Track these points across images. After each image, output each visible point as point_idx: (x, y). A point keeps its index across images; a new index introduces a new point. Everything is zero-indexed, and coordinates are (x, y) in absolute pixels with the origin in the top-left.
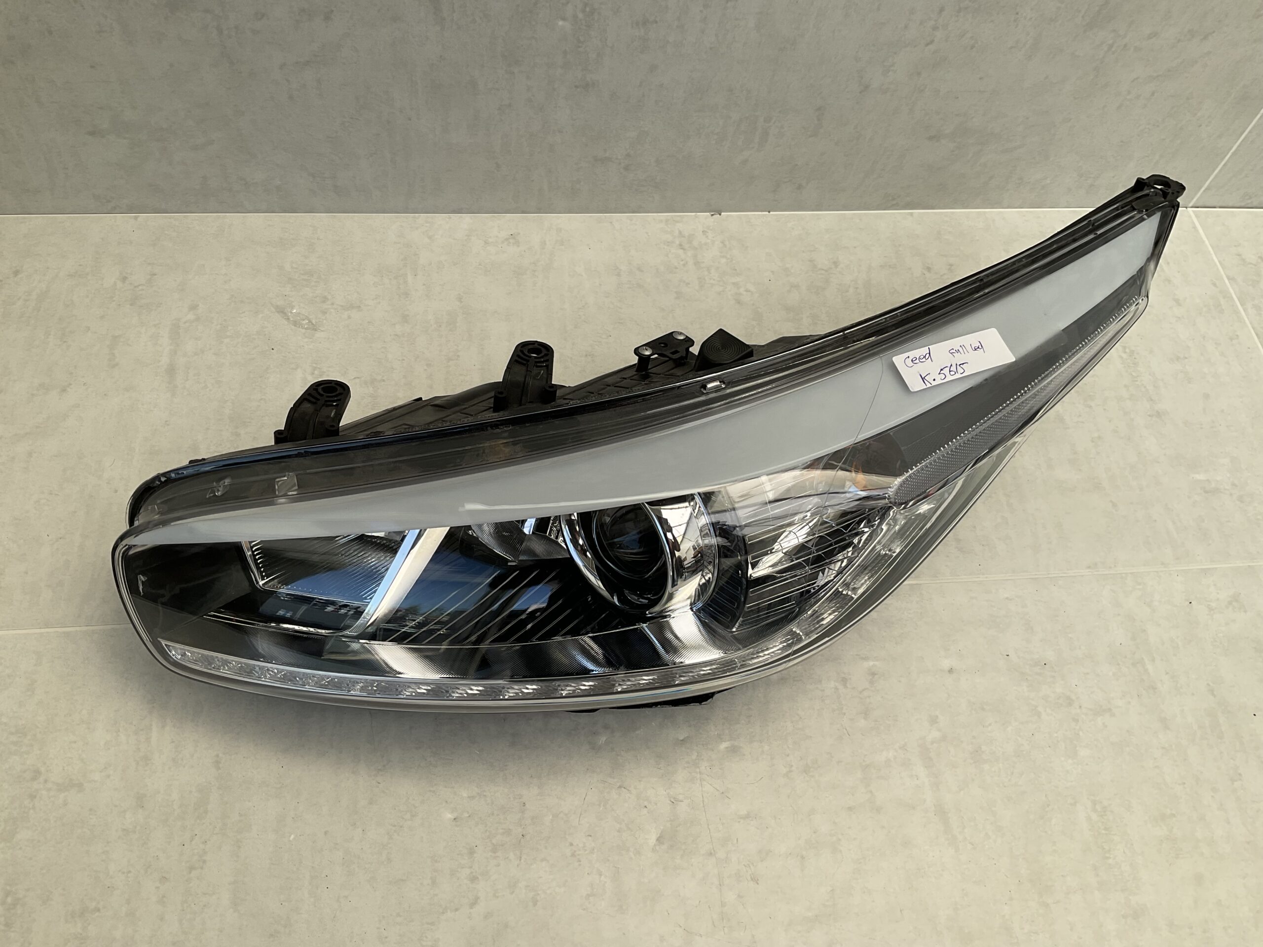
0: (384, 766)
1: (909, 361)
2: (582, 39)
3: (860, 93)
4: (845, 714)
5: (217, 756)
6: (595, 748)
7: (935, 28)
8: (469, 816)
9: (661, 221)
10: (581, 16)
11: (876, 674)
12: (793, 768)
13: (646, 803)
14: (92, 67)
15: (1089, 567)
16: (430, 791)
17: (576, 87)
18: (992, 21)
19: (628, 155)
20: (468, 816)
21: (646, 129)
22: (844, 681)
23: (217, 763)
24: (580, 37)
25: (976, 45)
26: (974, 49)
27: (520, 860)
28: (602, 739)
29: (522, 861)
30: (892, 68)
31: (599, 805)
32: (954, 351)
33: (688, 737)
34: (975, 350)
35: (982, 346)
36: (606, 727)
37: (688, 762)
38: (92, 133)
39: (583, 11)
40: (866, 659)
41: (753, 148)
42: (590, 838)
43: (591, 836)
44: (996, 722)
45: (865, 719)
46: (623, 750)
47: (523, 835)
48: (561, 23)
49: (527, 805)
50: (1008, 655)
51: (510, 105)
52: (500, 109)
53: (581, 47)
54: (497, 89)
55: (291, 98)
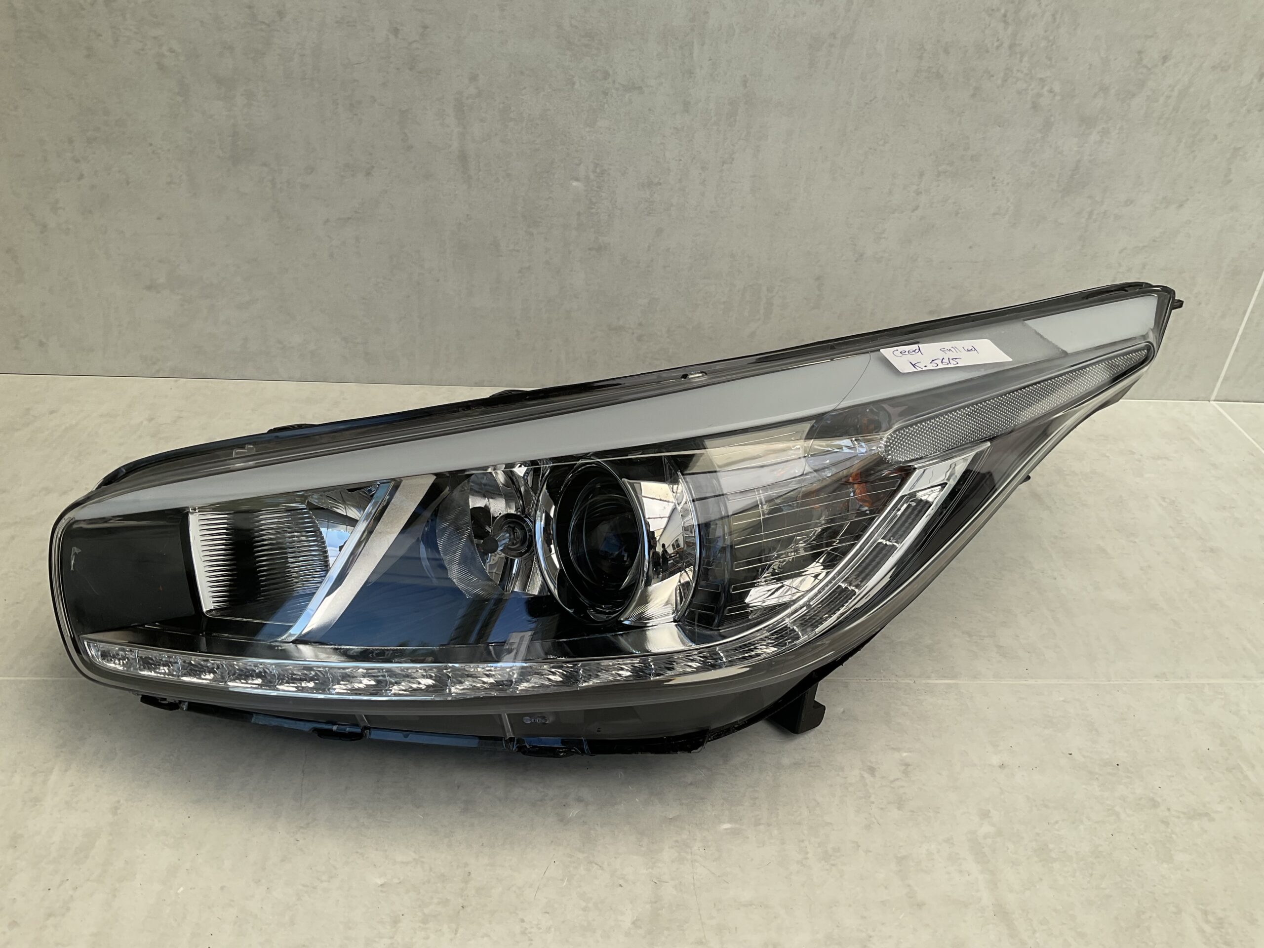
0: (308, 824)
1: (898, 353)
2: (594, 200)
3: (856, 261)
4: (873, 803)
5: (119, 802)
6: (563, 820)
8: (400, 883)
10: (592, 176)
11: (909, 765)
12: (809, 856)
13: (621, 882)
14: (159, 218)
15: (1156, 676)
16: (357, 853)
17: (590, 249)
19: (640, 324)
20: (398, 882)
21: (657, 296)
22: (872, 771)
23: (115, 810)
24: (592, 198)
25: (960, 211)
26: (959, 215)
27: (456, 934)
28: (574, 812)
29: (458, 935)
30: (884, 236)
31: (562, 880)
32: (946, 350)
33: (678, 816)
34: (969, 351)
35: (975, 349)
36: (579, 800)
37: (677, 842)
38: (149, 288)
39: (594, 172)
40: (898, 750)
41: (760, 319)
42: (547, 915)
43: (548, 913)
44: (1063, 820)
45: (899, 808)
46: (598, 825)
47: (463, 907)
48: (575, 184)
49: (472, 875)
50: (1071, 754)
51: (529, 268)
52: (520, 272)
53: (592, 208)
54: (518, 251)
55: (331, 256)
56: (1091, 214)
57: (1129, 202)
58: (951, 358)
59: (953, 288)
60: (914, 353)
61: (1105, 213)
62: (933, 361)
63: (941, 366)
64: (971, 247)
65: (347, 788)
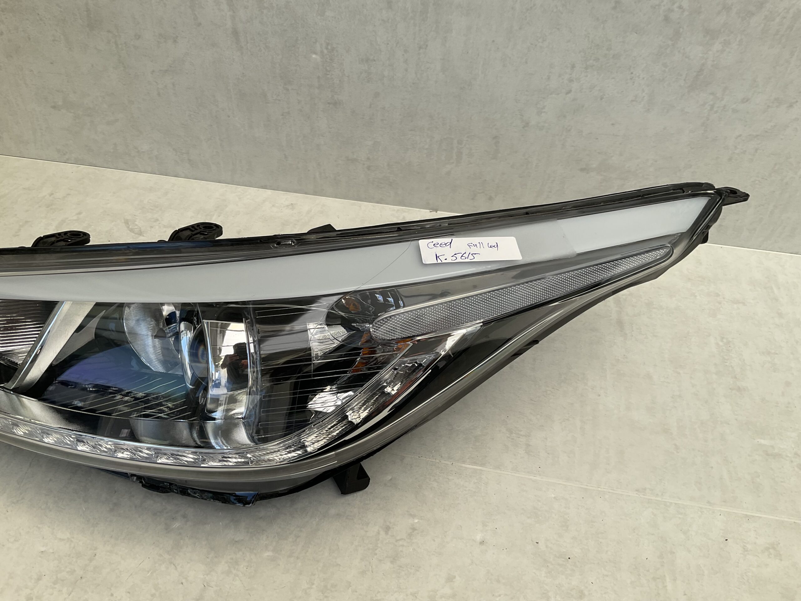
0: (18, 501)
1: (431, 245)
2: (328, 68)
3: (523, 128)
4: (376, 554)
6: (168, 529)
7: (571, 80)
8: (53, 553)
9: (394, 210)
10: (325, 51)
11: (416, 530)
12: (314, 586)
13: (184, 581)
14: (52, 63)
16: (37, 527)
17: (329, 103)
18: (613, 78)
19: (368, 159)
20: (52, 552)
21: (378, 140)
22: (387, 529)
24: (327, 67)
25: (605, 97)
26: (603, 100)
27: (69, 595)
28: (176, 525)
30: (544, 110)
31: (148, 572)
32: (472, 245)
33: (242, 540)
34: (491, 247)
35: (497, 246)
36: (184, 516)
37: (232, 559)
38: (54, 107)
39: (327, 48)
40: (413, 516)
41: (453, 163)
42: (128, 594)
43: (130, 593)
44: (506, 595)
45: (392, 562)
46: (187, 537)
47: (81, 577)
48: (314, 56)
49: (96, 557)
50: (537, 543)
51: (288, 113)
52: (282, 115)
53: (328, 74)
54: (279, 100)
55: (159, 94)
56: (712, 107)
57: (746, 100)
58: (471, 253)
59: (599, 153)
60: (445, 246)
61: (724, 107)
62: (455, 254)
63: (459, 260)
64: (613, 124)
65: (50, 480)
